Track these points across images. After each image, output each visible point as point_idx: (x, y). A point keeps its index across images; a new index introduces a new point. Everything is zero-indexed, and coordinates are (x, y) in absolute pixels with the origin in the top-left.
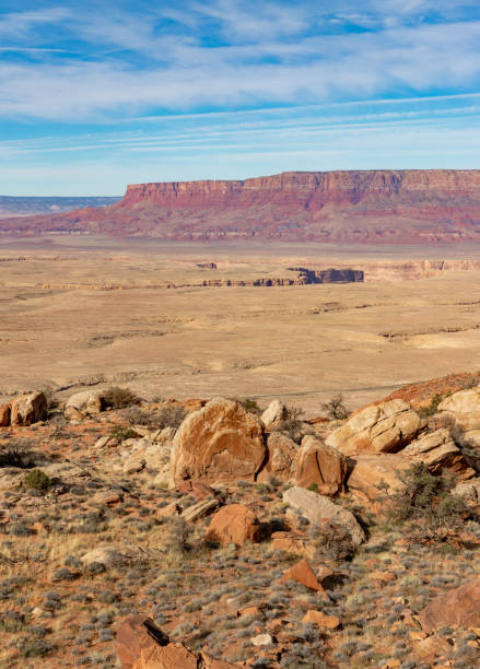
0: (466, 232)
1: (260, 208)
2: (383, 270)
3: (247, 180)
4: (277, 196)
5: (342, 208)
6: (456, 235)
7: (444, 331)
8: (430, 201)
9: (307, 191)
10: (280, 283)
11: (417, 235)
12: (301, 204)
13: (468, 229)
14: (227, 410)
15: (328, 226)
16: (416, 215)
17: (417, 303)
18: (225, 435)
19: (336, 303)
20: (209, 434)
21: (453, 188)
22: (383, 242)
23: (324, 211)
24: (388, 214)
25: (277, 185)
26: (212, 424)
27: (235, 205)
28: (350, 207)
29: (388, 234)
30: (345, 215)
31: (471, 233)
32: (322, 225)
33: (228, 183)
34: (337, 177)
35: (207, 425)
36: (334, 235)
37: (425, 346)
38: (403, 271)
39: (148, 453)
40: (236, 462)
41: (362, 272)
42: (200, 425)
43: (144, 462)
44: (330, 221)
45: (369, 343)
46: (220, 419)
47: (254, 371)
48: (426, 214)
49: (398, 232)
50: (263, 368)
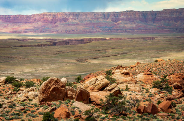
0: (98, 30)
1: (37, 23)
2: (74, 41)
3: (32, 15)
4: (42, 20)
5: (62, 23)
6: (95, 31)
7: (93, 58)
8: (87, 21)
9: (51, 18)
10: (44, 45)
11: (84, 31)
12: (49, 22)
14: (55, 80)
15: (58, 29)
16: (83, 25)
17: (85, 50)
18: (54, 88)
19: (61, 51)
20: (50, 87)
21: (94, 17)
22: (75, 33)
23: (56, 24)
25: (42, 17)
26: (51, 84)
27: (29, 22)
28: (64, 23)
29: (76, 31)
30: (63, 25)
32: (56, 28)
33: (26, 16)
34: (60, 14)
35: (49, 85)
36: (60, 31)
37: (88, 63)
38: (80, 42)
39: (29, 94)
40: (58, 95)
41: (69, 42)
42: (47, 85)
43: (28, 97)
44: (58, 27)
45: (72, 63)
46: (53, 83)
47: (38, 72)
48: (86, 25)
49: (78, 30)
50: (41, 71)
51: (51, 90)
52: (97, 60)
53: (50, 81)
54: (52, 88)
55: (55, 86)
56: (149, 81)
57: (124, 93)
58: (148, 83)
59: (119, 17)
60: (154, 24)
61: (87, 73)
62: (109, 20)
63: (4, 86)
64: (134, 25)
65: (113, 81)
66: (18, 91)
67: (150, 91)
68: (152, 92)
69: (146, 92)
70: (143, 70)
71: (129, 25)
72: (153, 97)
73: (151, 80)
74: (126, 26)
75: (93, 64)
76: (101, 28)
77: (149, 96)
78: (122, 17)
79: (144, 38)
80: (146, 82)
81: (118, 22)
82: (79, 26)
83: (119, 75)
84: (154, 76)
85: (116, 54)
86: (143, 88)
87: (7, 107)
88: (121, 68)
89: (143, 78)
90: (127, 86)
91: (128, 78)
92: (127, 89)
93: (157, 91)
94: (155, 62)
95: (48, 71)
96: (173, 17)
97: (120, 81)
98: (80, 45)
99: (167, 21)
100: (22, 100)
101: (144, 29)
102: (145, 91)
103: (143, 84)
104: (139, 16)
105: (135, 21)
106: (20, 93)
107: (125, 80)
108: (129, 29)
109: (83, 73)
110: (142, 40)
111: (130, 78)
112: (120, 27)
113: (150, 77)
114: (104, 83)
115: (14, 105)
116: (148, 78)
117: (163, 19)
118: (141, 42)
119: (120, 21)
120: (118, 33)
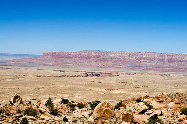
0: (124, 66)
1: (75, 59)
2: (104, 74)
3: (72, 52)
4: (79, 56)
5: (95, 59)
6: (122, 66)
7: (119, 89)
8: (115, 58)
9: (87, 55)
10: (80, 76)
11: (112, 66)
12: (85, 58)
13: (124, 65)
14: (107, 103)
15: (91, 63)
16: (112, 62)
17: (113, 82)
18: (106, 109)
19: (93, 82)
20: (103, 109)
21: (121, 56)
22: (105, 68)
23: (91, 60)
24: (105, 61)
26: (103, 106)
27: (69, 58)
28: (97, 59)
29: (105, 66)
30: (96, 61)
31: (125, 66)
33: (68, 52)
34: (94, 52)
35: (102, 107)
36: (93, 65)
37: (115, 92)
38: (109, 75)
39: (85, 113)
40: (108, 116)
41: (99, 74)
42: (101, 107)
43: (84, 115)
44: (92, 62)
45: (102, 91)
46: (105, 105)
47: (74, 97)
48: (115, 61)
49: (108, 65)
50: (76, 97)
51: (103, 111)
52: (123, 90)
53: (103, 104)
54: (104, 109)
55: (106, 108)
56: (178, 109)
57: (160, 117)
58: (177, 110)
59: (142, 57)
60: (169, 64)
61: (114, 100)
62: (134, 59)
63: (61, 105)
64: (154, 64)
65: (150, 107)
66: (74, 110)
67: (179, 116)
68: (181, 118)
69: (177, 118)
70: (167, 100)
71: (149, 63)
72: (182, 122)
73: (179, 108)
74: (147, 64)
75: (119, 93)
76: (126, 65)
77: (179, 121)
78: (144, 57)
79: (161, 75)
80: (176, 109)
81: (140, 61)
82: (108, 62)
83: (155, 102)
84: (182, 105)
85: (138, 87)
86: (173, 114)
87: (72, 121)
88: (148, 98)
89: (174, 106)
90: (162, 112)
91: (162, 105)
92: (161, 115)
93: (185, 117)
94: (176, 94)
95: (82, 97)
96: (184, 59)
97: (156, 108)
98: (109, 77)
99: (180, 62)
100: (79, 117)
101: (161, 68)
102: (175, 117)
103: (173, 111)
104: (158, 56)
105: (155, 60)
106: (76, 112)
107: (159, 107)
108: (150, 67)
109: (111, 101)
110: (160, 76)
111: (164, 105)
112: (142, 65)
113: (179, 106)
114: (144, 108)
115: (76, 120)
116: (178, 106)
117: (176, 61)
118: (159, 78)
119: (143, 60)
120: (140, 69)
